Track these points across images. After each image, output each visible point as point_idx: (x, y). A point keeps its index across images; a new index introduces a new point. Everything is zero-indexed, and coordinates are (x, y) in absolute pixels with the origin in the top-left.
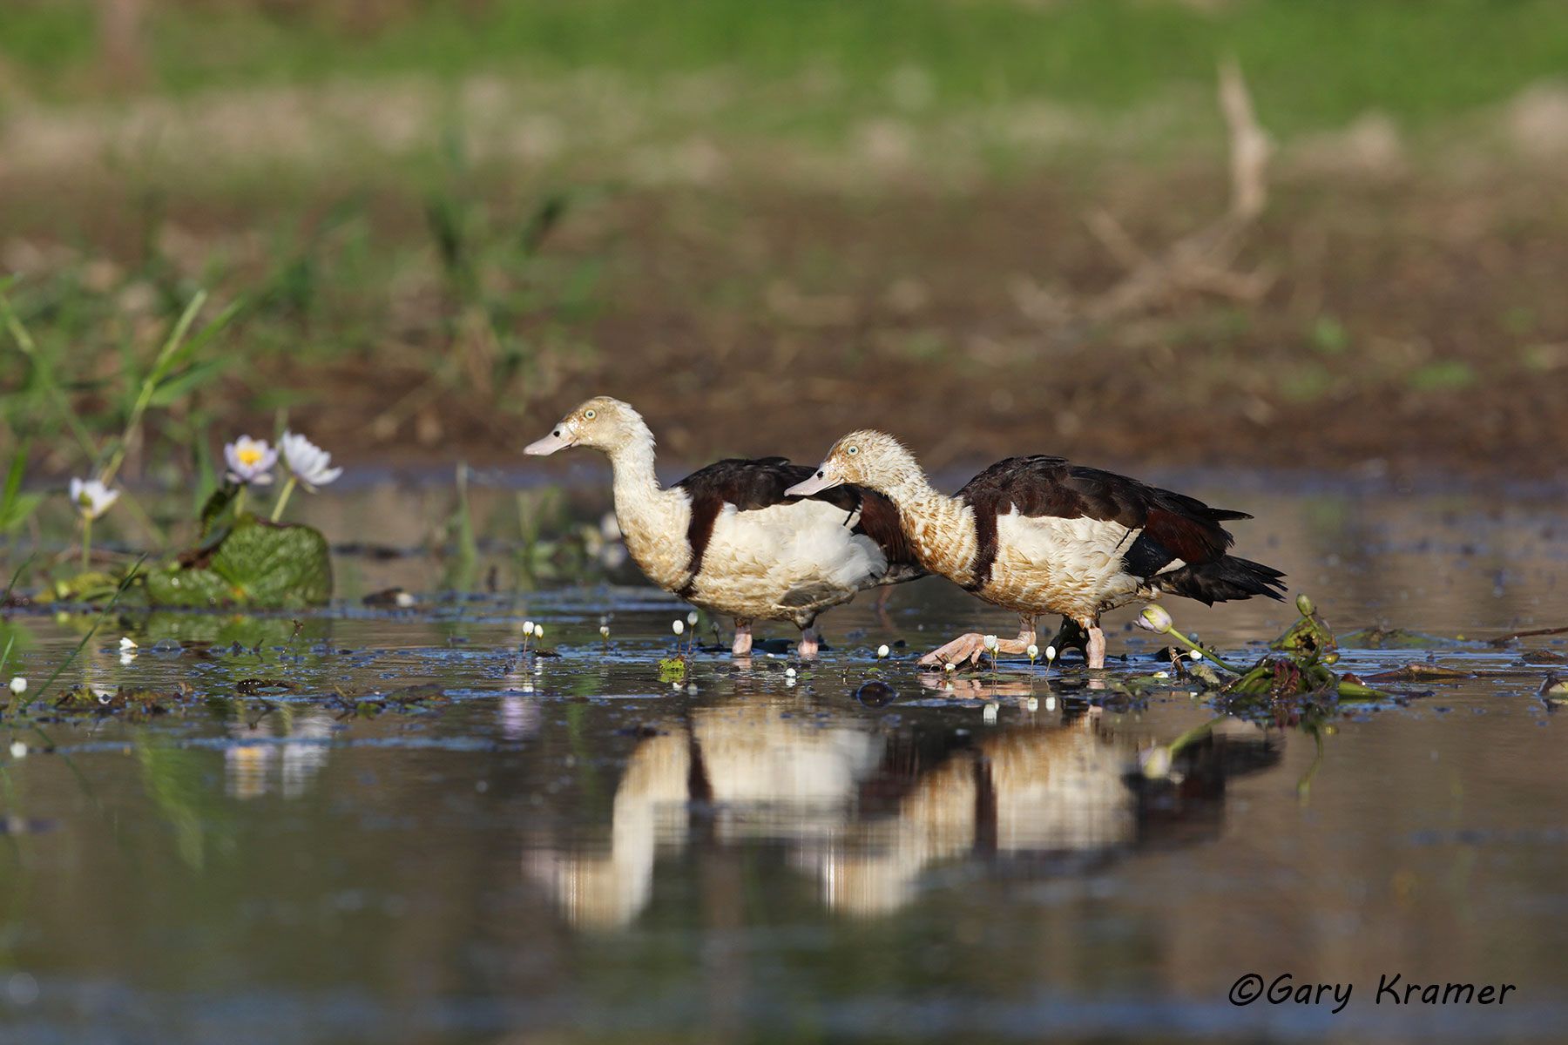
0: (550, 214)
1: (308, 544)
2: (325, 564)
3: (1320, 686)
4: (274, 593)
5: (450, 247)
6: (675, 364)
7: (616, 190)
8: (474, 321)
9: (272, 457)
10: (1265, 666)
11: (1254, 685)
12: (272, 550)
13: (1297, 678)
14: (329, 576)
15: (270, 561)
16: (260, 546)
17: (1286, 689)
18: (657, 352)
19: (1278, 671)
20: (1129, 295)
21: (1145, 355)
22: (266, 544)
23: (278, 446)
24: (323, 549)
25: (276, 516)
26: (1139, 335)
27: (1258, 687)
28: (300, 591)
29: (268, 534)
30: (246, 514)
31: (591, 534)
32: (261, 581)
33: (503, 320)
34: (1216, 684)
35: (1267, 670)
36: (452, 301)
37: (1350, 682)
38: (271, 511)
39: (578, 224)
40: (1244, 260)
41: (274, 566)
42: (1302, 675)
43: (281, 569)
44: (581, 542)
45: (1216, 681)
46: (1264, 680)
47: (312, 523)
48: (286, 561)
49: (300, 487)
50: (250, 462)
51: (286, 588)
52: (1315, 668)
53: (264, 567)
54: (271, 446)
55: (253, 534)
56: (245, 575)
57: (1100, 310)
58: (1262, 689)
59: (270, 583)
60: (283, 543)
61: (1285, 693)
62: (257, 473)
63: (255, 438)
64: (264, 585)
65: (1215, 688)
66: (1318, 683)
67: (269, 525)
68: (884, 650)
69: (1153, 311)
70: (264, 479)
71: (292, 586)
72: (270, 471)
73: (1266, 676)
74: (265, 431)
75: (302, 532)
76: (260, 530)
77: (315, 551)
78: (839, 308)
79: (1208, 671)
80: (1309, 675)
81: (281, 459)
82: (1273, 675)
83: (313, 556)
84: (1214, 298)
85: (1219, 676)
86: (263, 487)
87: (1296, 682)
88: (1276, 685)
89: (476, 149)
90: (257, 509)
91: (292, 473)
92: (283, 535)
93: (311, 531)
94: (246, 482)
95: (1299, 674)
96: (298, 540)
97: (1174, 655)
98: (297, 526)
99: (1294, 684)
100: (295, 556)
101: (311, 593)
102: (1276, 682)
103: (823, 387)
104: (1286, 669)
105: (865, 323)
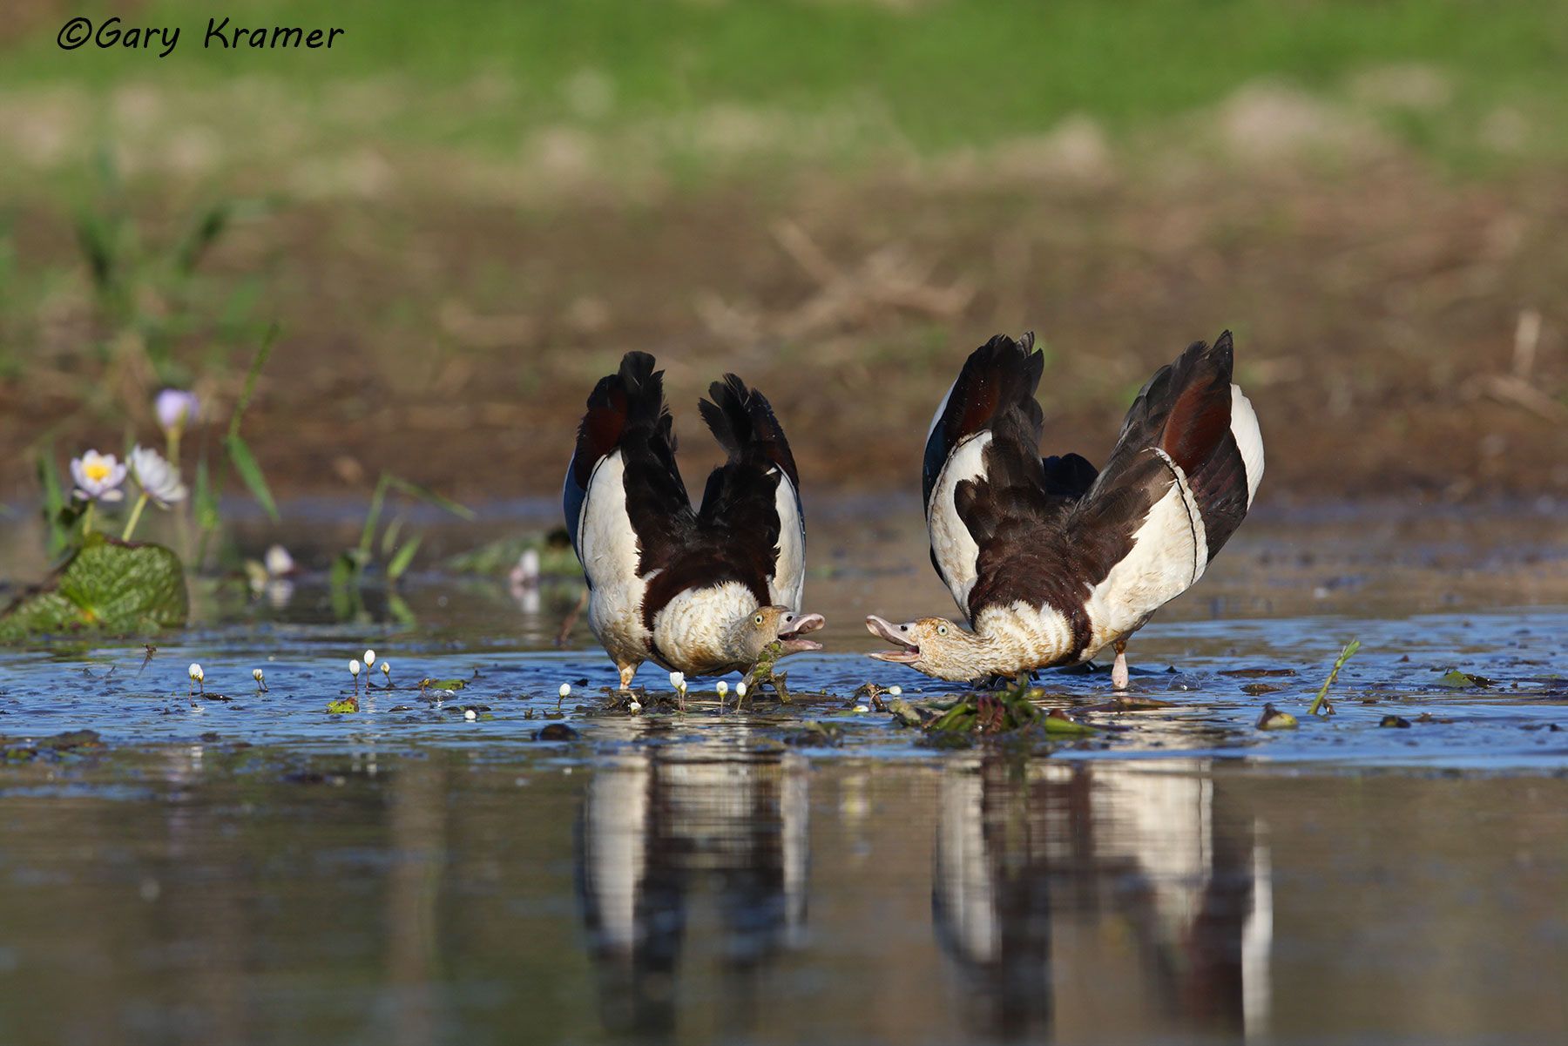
0: (212, 228)
1: (161, 564)
2: (179, 586)
3: (1025, 723)
4: (126, 616)
5: (100, 266)
6: (342, 389)
7: (280, 204)
8: (128, 345)
9: (121, 472)
10: (968, 702)
11: (957, 721)
12: (122, 573)
13: (1002, 714)
14: (185, 598)
15: (120, 582)
16: (109, 567)
17: (990, 726)
18: (323, 376)
19: (981, 707)
20: (821, 311)
21: (840, 374)
22: (116, 565)
23: (128, 461)
24: (177, 569)
25: (126, 537)
26: (832, 353)
27: (961, 724)
28: (153, 614)
29: (119, 554)
30: (94, 533)
31: (254, 569)
32: (113, 604)
33: (158, 344)
34: (917, 721)
35: (969, 706)
36: (104, 324)
37: (1057, 717)
38: (122, 530)
39: (238, 243)
40: (943, 274)
41: (127, 588)
42: (1007, 711)
43: (133, 591)
44: (244, 576)
45: (917, 717)
46: (966, 716)
47: (166, 543)
48: (138, 583)
49: (151, 504)
50: (98, 478)
51: (139, 611)
52: (1020, 703)
53: (115, 590)
54: (120, 460)
55: (103, 555)
56: (96, 599)
57: (792, 327)
58: (966, 726)
59: (121, 606)
60: (135, 563)
61: (989, 730)
62: (105, 490)
63: (102, 452)
64: (115, 609)
65: (916, 725)
66: (1024, 719)
67: (120, 544)
68: (565, 689)
69: (847, 328)
70: (114, 496)
71: (145, 609)
72: (119, 487)
73: (969, 713)
74: (113, 446)
75: (155, 551)
76: (110, 550)
77: (168, 571)
78: (516, 328)
79: (907, 707)
80: (1014, 711)
81: (131, 475)
82: (976, 712)
83: (167, 577)
84: (913, 313)
85: (919, 711)
86: (111, 504)
87: (1000, 718)
88: (980, 722)
89: (127, 162)
90: (107, 527)
91: (142, 490)
92: (134, 555)
93: (164, 551)
94: (95, 500)
95: (1004, 710)
96: (151, 560)
97: (872, 691)
98: (150, 546)
99: (999, 721)
100: (148, 577)
101: (165, 616)
102: (980, 718)
103: (499, 411)
104: (990, 705)
105: (543, 344)
